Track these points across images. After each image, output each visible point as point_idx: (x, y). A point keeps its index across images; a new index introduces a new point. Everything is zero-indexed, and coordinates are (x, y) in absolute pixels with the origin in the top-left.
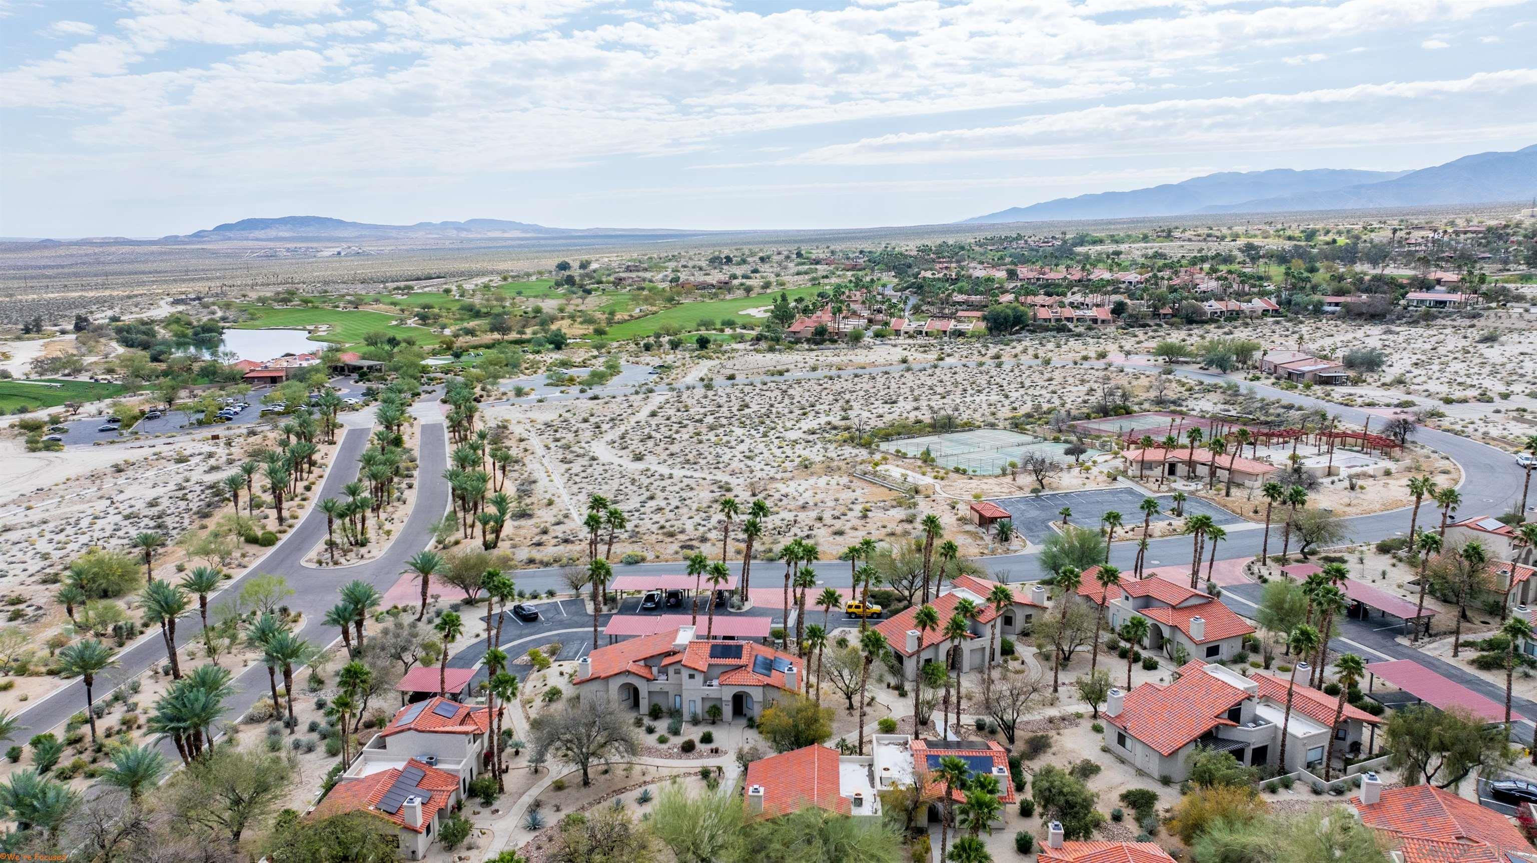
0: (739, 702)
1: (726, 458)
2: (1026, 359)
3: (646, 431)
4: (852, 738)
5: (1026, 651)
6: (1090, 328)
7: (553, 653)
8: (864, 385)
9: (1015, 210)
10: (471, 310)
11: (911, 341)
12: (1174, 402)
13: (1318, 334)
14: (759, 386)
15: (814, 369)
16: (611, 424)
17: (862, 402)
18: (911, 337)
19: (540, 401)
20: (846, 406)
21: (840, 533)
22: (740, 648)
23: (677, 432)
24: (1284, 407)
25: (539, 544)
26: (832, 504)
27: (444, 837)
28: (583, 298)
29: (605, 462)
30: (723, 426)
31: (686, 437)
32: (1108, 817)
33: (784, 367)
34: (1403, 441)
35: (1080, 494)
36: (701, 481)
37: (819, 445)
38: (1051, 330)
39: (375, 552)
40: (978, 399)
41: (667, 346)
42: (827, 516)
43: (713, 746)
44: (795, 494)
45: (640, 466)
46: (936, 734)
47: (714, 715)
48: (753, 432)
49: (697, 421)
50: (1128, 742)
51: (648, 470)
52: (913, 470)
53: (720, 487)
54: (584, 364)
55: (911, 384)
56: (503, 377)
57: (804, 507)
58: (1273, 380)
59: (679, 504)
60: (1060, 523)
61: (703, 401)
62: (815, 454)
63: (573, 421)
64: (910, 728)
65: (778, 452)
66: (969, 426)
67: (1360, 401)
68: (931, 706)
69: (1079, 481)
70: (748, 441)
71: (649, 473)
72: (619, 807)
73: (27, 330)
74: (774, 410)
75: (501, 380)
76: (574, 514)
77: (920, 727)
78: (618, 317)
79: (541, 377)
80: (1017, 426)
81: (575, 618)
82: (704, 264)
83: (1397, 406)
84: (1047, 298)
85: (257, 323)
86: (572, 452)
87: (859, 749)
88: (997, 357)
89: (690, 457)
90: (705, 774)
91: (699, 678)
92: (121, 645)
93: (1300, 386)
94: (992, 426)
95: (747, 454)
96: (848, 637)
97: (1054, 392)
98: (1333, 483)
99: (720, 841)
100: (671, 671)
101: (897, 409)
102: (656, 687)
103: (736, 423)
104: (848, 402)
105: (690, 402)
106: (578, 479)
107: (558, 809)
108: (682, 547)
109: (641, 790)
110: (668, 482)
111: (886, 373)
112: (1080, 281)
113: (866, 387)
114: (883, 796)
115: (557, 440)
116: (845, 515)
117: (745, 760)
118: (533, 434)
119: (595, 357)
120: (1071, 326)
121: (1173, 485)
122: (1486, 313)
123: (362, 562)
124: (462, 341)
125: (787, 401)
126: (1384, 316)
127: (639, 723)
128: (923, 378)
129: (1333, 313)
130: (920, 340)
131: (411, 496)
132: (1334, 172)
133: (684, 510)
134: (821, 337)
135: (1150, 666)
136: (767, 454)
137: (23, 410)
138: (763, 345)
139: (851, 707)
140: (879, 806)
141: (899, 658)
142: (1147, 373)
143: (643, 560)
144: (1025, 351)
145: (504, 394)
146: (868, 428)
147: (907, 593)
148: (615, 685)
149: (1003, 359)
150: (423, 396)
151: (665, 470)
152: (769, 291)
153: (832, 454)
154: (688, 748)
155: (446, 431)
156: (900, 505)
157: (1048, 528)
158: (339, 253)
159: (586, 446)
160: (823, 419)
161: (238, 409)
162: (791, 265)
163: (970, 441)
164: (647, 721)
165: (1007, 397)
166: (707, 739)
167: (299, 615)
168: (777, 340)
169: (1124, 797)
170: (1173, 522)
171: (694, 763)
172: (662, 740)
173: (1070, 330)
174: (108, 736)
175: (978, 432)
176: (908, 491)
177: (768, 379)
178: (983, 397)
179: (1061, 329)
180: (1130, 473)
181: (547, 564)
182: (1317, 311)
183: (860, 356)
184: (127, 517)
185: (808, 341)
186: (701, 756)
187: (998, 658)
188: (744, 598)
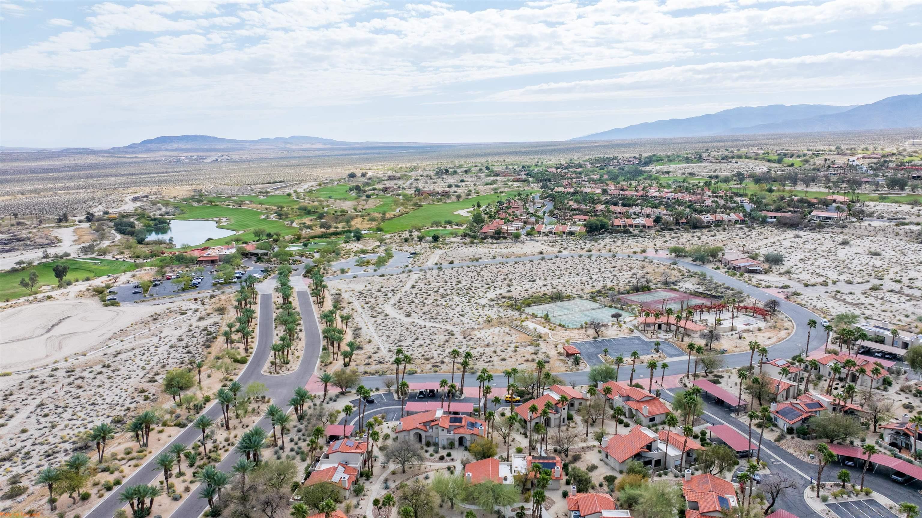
0: (461, 441)
1: (450, 316)
2: (604, 252)
3: (411, 298)
4: (505, 455)
5: (578, 418)
6: (641, 231)
7: (383, 418)
8: (519, 269)
9: (617, 130)
10: (305, 210)
11: (545, 238)
12: (673, 283)
13: (760, 237)
14: (466, 268)
15: (494, 257)
16: (392, 293)
17: (518, 280)
18: (546, 235)
19: (355, 277)
20: (510, 283)
21: (504, 360)
22: (461, 419)
23: (426, 299)
24: (725, 288)
25: (368, 364)
26: (501, 343)
27: (355, 491)
28: (366, 201)
29: (393, 317)
30: (448, 295)
31: (430, 302)
32: (597, 485)
33: (479, 256)
34: (774, 310)
35: (616, 340)
36: (439, 329)
37: (496, 309)
38: (620, 232)
39: (293, 368)
40: (576, 279)
41: (416, 239)
42: (498, 350)
43: (451, 458)
44: (484, 338)
45: (409, 320)
46: (538, 453)
47: (451, 445)
48: (463, 299)
49: (435, 292)
50: (609, 457)
51: (414, 322)
52: (540, 325)
53: (449, 333)
54: (373, 251)
55: (543, 269)
56: (333, 261)
57: (488, 345)
58: (726, 270)
59: (430, 342)
60: (603, 355)
61: (438, 278)
62: (493, 314)
63: (373, 291)
64: (528, 451)
65: (475, 312)
66: (569, 298)
67: (764, 284)
68: (537, 442)
69: (615, 333)
70: (461, 305)
71: (415, 324)
72: (417, 481)
73: (60, 220)
74: (474, 285)
75: (332, 263)
76: (382, 348)
77: (532, 450)
78: (388, 216)
79: (352, 260)
80: (593, 298)
81: (390, 402)
82: (432, 173)
83: (781, 288)
84: (623, 208)
85: (186, 216)
86: (376, 311)
87: (507, 459)
88: (590, 251)
89: (433, 314)
90: (449, 468)
91: (446, 431)
92: (198, 413)
93: (738, 273)
94: (581, 297)
95: (461, 313)
96: (505, 412)
97: (615, 276)
98: (732, 335)
99: (456, 492)
100: (434, 428)
101: (535, 285)
102: (428, 434)
103: (455, 293)
104: (511, 280)
105: (431, 279)
106: (381, 327)
107: (395, 482)
108: (433, 366)
109: (425, 474)
110: (424, 329)
111: (531, 261)
112: (642, 196)
113: (521, 270)
114: (514, 477)
115: (367, 303)
116: (506, 349)
117: (464, 464)
118: (354, 299)
119: (379, 246)
120: (631, 229)
121: (659, 335)
122: (849, 225)
123: (289, 372)
124: (305, 232)
125: (480, 279)
126: (798, 226)
127: (422, 448)
128: (550, 265)
129: (772, 223)
130: (551, 238)
131: (302, 335)
132: (809, 107)
133: (432, 346)
134: (498, 235)
135: (627, 425)
136: (470, 313)
137: (88, 279)
138: (468, 240)
139: (505, 442)
140: (513, 480)
141: (525, 422)
142: (664, 263)
143: (416, 372)
144: (604, 247)
145: (335, 272)
146: (520, 298)
147: (531, 391)
148: (412, 433)
149: (593, 253)
150: (293, 272)
151: (422, 323)
152: (470, 197)
153: (502, 314)
154: (442, 458)
155: (310, 296)
156: (532, 344)
157: (598, 357)
158: (217, 160)
159: (382, 307)
160: (498, 292)
161: (199, 281)
162: (483, 175)
163: (568, 307)
164: (425, 448)
165: (591, 278)
166: (449, 455)
167: (270, 399)
168: (475, 237)
169: (605, 478)
170: (654, 355)
171: (444, 464)
172: (431, 455)
173: (631, 233)
174: (210, 452)
175: (574, 301)
176: (536, 337)
177: (470, 263)
178: (579, 278)
179: (626, 232)
180: (640, 328)
181: (373, 374)
182: (764, 222)
183: (518, 249)
184: (171, 347)
185: (492, 237)
186: (447, 462)
187: (566, 421)
188: (462, 393)
